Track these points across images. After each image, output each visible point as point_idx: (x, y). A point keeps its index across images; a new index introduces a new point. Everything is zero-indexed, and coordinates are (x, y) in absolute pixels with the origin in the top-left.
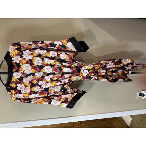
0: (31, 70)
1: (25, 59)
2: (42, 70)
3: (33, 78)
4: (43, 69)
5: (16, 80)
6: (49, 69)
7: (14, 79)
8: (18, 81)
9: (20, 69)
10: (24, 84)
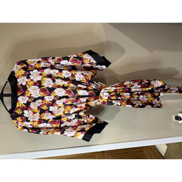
0: (40, 93)
1: (33, 80)
2: (53, 93)
3: (42, 102)
4: (54, 91)
5: (22, 105)
6: (62, 91)
7: (19, 104)
8: (24, 107)
9: (26, 92)
10: (32, 110)
